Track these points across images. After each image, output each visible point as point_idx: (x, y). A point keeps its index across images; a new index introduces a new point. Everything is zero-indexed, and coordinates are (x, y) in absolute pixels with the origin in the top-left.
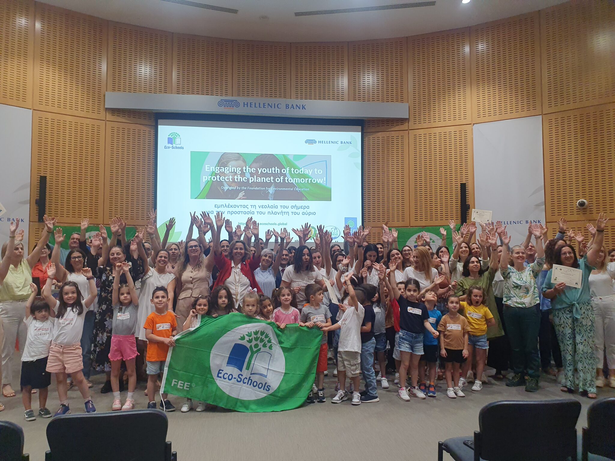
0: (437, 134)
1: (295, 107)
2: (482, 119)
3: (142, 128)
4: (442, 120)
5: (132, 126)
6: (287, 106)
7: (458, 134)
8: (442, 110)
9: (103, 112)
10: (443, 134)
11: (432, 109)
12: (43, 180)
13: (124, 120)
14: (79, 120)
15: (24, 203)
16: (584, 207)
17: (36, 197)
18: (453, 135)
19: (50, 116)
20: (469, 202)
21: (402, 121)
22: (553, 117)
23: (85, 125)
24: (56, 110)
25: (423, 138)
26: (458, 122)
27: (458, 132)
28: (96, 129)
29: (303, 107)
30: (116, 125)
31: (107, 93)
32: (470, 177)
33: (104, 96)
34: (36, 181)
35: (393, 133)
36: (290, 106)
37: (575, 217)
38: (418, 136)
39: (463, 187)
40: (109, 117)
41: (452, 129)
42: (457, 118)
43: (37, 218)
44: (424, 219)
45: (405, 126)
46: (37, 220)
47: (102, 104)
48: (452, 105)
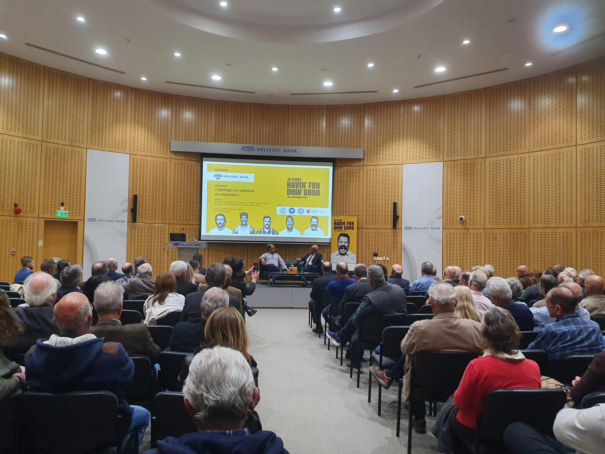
0: (381, 169)
1: (290, 151)
2: (408, 162)
3: (193, 163)
4: (384, 160)
5: (187, 162)
6: (285, 151)
7: (394, 170)
8: (385, 154)
9: (169, 153)
10: (384, 169)
11: (378, 153)
12: (135, 197)
13: (181, 158)
14: (155, 159)
15: (124, 211)
16: (463, 221)
17: (131, 207)
18: (391, 170)
19: (139, 157)
20: (399, 214)
21: (359, 160)
22: (449, 163)
23: (158, 162)
24: (142, 153)
25: (372, 171)
26: (394, 162)
27: (394, 169)
28: (165, 164)
29: (295, 151)
30: (177, 161)
31: (172, 142)
32: (400, 198)
33: (170, 143)
34: (132, 197)
35: (353, 168)
36: (287, 151)
37: (458, 226)
38: (369, 170)
39: (395, 204)
40: (173, 156)
41: (390, 167)
42: (394, 160)
43: (131, 220)
44: (371, 224)
45: (361, 163)
46: (132, 222)
47: (169, 148)
48: (391, 151)
